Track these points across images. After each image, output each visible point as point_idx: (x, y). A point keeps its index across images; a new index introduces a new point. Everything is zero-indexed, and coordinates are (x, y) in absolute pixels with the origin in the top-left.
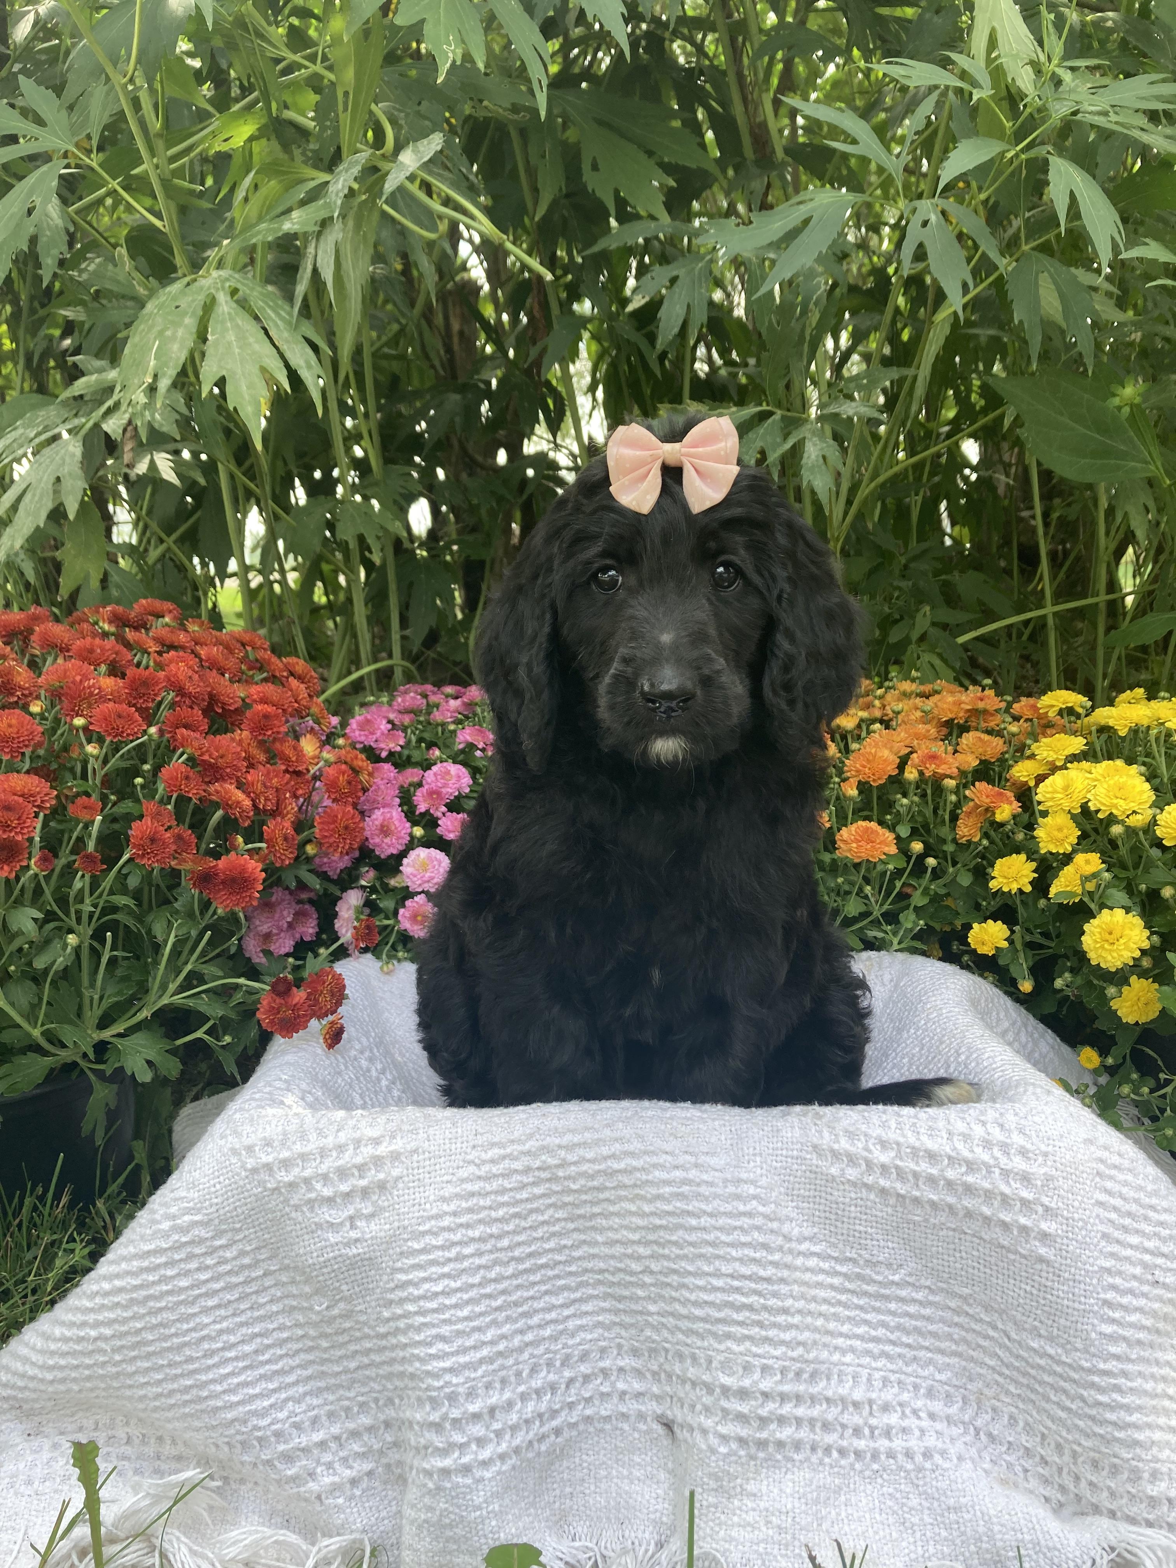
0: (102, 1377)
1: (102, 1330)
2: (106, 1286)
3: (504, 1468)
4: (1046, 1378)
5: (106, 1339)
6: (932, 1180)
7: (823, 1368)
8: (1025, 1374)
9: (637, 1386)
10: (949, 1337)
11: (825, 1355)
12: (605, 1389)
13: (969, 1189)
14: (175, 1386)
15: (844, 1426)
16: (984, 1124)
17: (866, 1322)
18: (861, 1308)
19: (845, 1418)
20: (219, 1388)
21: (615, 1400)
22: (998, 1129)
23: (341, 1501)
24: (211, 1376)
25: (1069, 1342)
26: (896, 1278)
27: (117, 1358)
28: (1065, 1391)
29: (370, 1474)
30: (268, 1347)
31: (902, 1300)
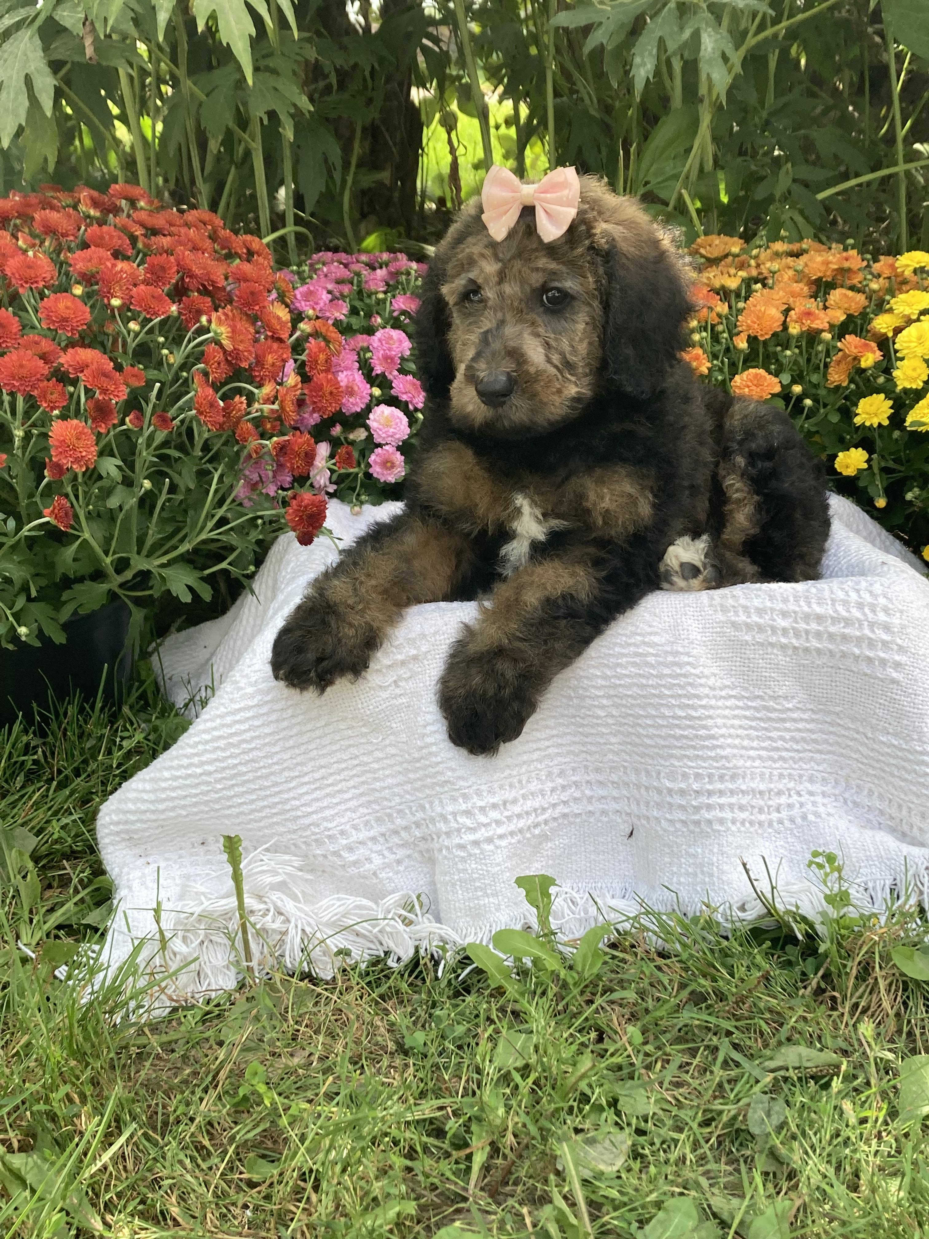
0: (206, 803)
1: (206, 767)
2: (206, 737)
3: (513, 841)
4: (892, 761)
5: (210, 774)
6: (818, 635)
7: (740, 771)
8: (878, 761)
9: (601, 792)
10: (826, 742)
11: (741, 763)
12: (577, 794)
13: (845, 638)
14: (265, 803)
15: (753, 807)
16: (858, 591)
17: (770, 738)
18: (766, 729)
19: (754, 802)
20: (297, 803)
21: (585, 801)
22: (868, 595)
23: (391, 874)
24: (291, 794)
25: (908, 735)
26: (790, 706)
27: (219, 786)
28: (904, 768)
29: (409, 856)
30: (331, 774)
31: (794, 720)
